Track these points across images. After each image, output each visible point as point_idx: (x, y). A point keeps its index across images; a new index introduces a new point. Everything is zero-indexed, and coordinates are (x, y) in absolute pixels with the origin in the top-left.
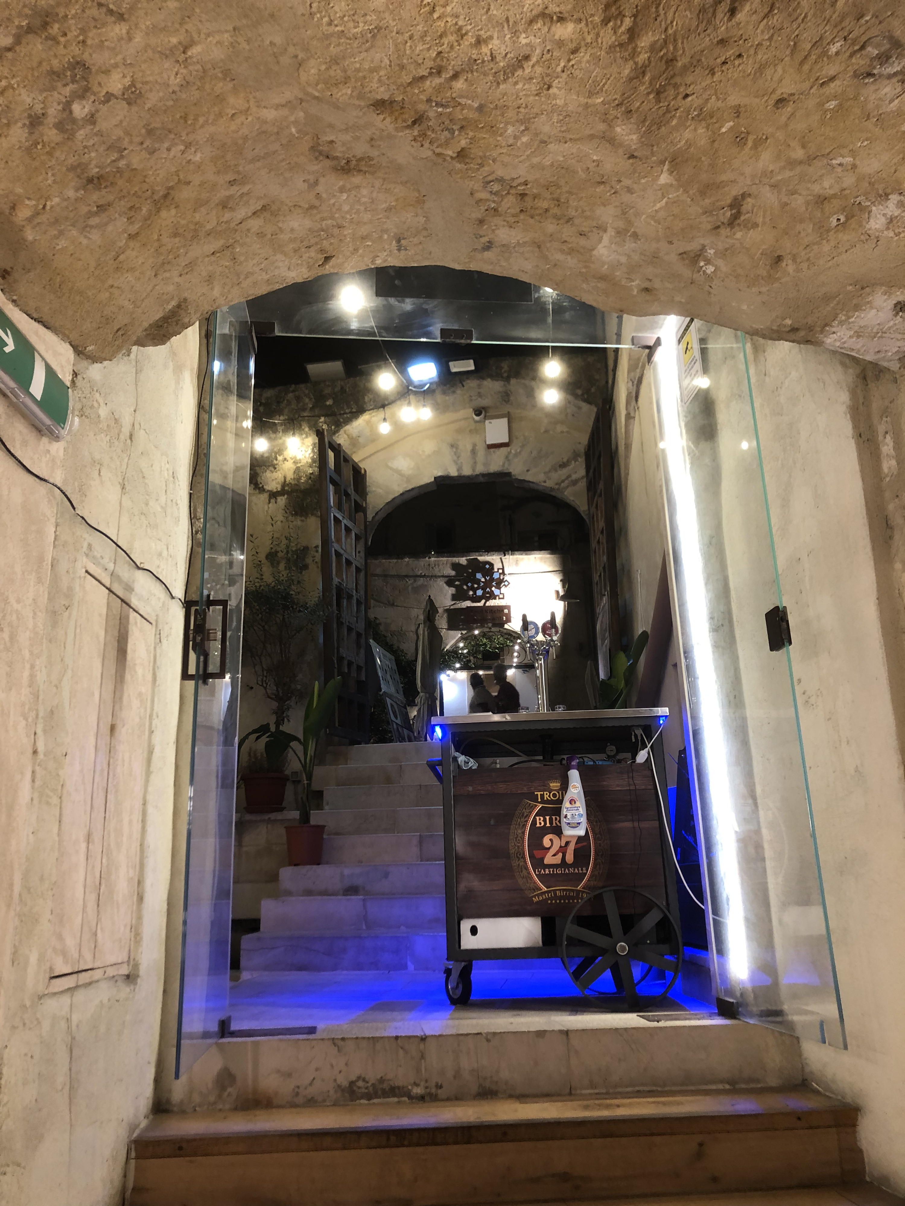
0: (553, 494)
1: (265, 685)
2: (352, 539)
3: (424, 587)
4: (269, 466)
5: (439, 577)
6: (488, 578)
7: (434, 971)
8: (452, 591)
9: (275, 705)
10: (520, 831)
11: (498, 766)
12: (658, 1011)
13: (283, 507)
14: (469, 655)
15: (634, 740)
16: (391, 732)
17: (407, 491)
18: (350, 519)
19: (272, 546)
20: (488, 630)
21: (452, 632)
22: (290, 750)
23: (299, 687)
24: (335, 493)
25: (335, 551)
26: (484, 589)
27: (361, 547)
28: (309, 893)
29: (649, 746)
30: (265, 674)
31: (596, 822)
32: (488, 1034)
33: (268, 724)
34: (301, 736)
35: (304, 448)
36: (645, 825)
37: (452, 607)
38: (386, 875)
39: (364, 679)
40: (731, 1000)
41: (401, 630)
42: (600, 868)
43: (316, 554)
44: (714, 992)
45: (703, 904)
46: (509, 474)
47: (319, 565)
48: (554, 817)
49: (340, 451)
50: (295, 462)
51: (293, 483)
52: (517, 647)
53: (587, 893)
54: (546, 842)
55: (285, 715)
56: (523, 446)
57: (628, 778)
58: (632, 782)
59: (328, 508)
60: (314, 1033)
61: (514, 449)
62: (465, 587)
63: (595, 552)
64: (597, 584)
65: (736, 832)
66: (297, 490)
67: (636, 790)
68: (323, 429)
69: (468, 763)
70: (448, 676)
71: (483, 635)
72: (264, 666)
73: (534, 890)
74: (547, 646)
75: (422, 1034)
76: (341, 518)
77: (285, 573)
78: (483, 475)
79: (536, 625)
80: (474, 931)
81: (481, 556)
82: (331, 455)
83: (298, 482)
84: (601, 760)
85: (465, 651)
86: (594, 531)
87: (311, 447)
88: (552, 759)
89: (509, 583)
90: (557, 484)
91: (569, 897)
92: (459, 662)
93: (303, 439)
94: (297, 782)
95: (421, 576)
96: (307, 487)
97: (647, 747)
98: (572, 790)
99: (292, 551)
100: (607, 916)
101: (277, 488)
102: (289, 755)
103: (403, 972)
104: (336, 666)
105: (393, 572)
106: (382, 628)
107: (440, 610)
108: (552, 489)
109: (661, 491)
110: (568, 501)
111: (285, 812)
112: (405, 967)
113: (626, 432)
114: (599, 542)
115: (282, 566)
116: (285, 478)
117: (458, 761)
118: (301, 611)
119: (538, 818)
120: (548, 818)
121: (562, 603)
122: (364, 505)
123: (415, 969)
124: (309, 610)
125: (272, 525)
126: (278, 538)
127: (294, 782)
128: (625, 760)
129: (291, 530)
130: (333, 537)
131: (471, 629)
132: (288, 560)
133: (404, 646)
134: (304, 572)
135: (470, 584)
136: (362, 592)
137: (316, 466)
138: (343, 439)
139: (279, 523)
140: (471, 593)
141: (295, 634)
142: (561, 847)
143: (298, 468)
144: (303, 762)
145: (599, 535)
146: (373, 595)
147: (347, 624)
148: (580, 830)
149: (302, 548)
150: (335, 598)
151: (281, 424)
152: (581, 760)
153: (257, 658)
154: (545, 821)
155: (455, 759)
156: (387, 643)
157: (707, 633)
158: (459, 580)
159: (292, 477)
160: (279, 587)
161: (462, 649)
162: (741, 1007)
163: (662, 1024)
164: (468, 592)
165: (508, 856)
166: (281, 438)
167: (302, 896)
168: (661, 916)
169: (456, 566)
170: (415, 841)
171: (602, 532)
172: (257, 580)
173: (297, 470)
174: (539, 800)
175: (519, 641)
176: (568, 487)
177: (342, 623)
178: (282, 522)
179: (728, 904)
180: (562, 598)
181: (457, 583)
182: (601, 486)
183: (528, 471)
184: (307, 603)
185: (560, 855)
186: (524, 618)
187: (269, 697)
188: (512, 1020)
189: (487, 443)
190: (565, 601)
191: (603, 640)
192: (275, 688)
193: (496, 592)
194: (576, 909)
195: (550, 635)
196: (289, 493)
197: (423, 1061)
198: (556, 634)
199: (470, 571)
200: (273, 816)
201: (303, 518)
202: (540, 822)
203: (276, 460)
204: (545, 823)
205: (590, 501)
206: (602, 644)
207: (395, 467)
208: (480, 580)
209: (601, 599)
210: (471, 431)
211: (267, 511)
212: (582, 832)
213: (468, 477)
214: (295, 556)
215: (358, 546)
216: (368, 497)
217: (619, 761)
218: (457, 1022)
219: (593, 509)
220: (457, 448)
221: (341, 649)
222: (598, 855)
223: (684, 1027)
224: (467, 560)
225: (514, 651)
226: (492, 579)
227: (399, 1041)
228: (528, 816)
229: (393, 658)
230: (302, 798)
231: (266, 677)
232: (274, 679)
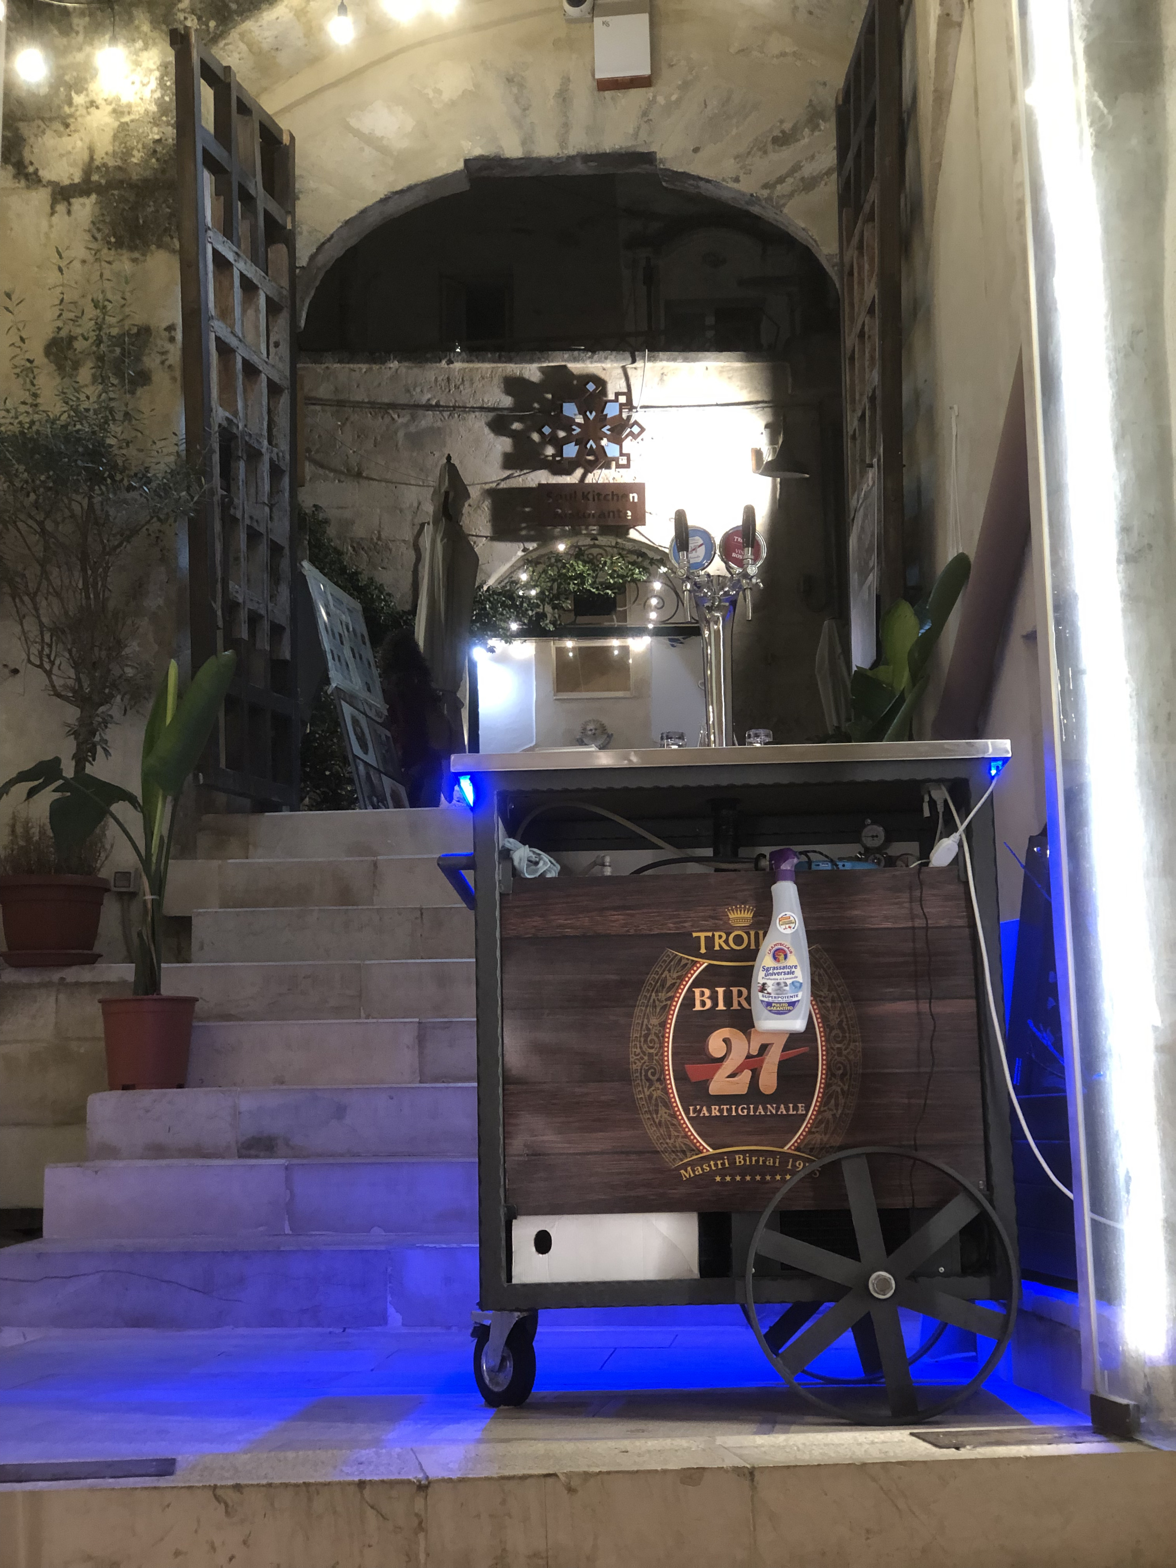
0: (756, 210)
1: (47, 666)
2: (257, 311)
3: (436, 433)
4: (51, 119)
5: (473, 409)
6: (591, 416)
7: (449, 1328)
8: (504, 444)
9: (72, 713)
10: (655, 1021)
11: (608, 871)
12: (959, 1423)
13: (87, 225)
14: (543, 601)
15: (927, 813)
16: (351, 781)
17: (397, 193)
18: (255, 260)
19: (59, 324)
20: (588, 541)
21: (502, 547)
22: (111, 821)
23: (130, 672)
24: (218, 192)
25: (218, 339)
26: (581, 442)
27: (281, 331)
28: (157, 1151)
29: (962, 828)
30: (47, 639)
31: (833, 1001)
32: (569, 1475)
33: (57, 761)
34: (135, 787)
35: (139, 75)
36: (942, 1008)
37: (503, 485)
38: (340, 1111)
39: (288, 656)
40: (1124, 1401)
41: (379, 538)
42: (837, 1105)
43: (169, 346)
44: (1085, 1385)
45: (1069, 1186)
46: (648, 158)
47: (178, 374)
48: (735, 990)
49: (228, 86)
50: (117, 112)
51: (111, 163)
52: (657, 586)
53: (806, 1160)
54: (715, 1044)
55: (97, 738)
56: (685, 86)
57: (911, 902)
58: (918, 910)
59: (198, 232)
60: (171, 1473)
61: (661, 94)
62: (535, 437)
63: (852, 358)
64: (854, 437)
65: (1155, 1028)
66: (121, 182)
67: (927, 928)
68: (186, 28)
69: (537, 863)
70: (492, 650)
71: (578, 554)
72: (45, 620)
73: (684, 1152)
74: (733, 588)
75: (420, 1476)
76: (230, 257)
77: (93, 391)
78: (587, 158)
79: (706, 536)
80: (543, 1243)
81: (575, 360)
82: (206, 94)
83: (125, 161)
84: (850, 859)
85: (533, 593)
86: (852, 305)
87: (157, 74)
88: (734, 857)
89: (643, 430)
90: (765, 186)
91: (763, 1170)
92: (518, 619)
93: (136, 53)
94: (129, 897)
95: (428, 407)
96: (148, 173)
97: (956, 829)
98: (781, 929)
99: (110, 336)
100: (848, 1213)
101: (71, 177)
102: (108, 833)
103: (377, 1329)
104: (220, 624)
105: (360, 396)
106: (331, 531)
107: (475, 492)
108: (753, 199)
109: (1021, 214)
110: (791, 230)
111: (100, 966)
112: (384, 1320)
113: (937, 60)
114: (862, 335)
115: (85, 374)
116: (91, 150)
117: (512, 860)
118: (134, 488)
119: (697, 991)
120: (720, 991)
121: (767, 482)
122: (289, 227)
123: (403, 1325)
124: (154, 485)
125: (60, 269)
126: (75, 303)
127: (120, 894)
128: (904, 858)
129: (107, 285)
130: (211, 305)
131: (545, 539)
132: (101, 358)
133: (385, 577)
134: (139, 391)
135: (547, 430)
136: (284, 446)
137: (168, 124)
138: (236, 55)
139: (77, 265)
140: (550, 451)
141: (120, 545)
142: (749, 1056)
143: (124, 126)
144: (143, 853)
145: (862, 317)
146: (309, 450)
147: (247, 521)
148: (796, 1018)
149: (135, 330)
150: (216, 458)
151: (82, 14)
152: (804, 858)
153: (26, 599)
154: (714, 998)
155: (506, 854)
156: (343, 570)
157: (1115, 564)
158: (520, 419)
159: (110, 149)
160: (78, 427)
161: (527, 586)
162: (1145, 1413)
163: (966, 1453)
164: (543, 448)
165: (625, 1077)
166: (80, 49)
167: (142, 1158)
168: (974, 1213)
169: (513, 385)
170: (408, 1037)
171: (871, 311)
172: (22, 409)
173: (122, 132)
174: (703, 951)
175: (663, 570)
176: (791, 195)
177: (235, 520)
178: (84, 262)
179: (1128, 1192)
180: (769, 469)
181: (516, 426)
182: (873, 195)
183: (696, 150)
184: (147, 469)
185: (747, 1075)
186: (680, 519)
187: (58, 695)
188: (626, 1444)
189: (597, 77)
190: (774, 477)
191: (864, 575)
192: (72, 673)
193: (612, 450)
194: (778, 1197)
195: (740, 563)
196: (100, 190)
197: (421, 1536)
198: (754, 563)
199: (549, 396)
200: (72, 974)
201: (136, 255)
202: (702, 999)
203: (70, 103)
204: (715, 1004)
205: (846, 233)
206: (862, 583)
207: (366, 131)
208: (571, 421)
209: (863, 474)
210: (556, 43)
211: (47, 235)
212: (798, 1024)
213: (549, 161)
214: (118, 350)
215: (275, 329)
216: (298, 203)
217: (891, 862)
218: (501, 1448)
219: (851, 253)
220: (521, 86)
221: (231, 584)
222: (833, 1075)
223: (1016, 1459)
224: (541, 369)
225: (649, 594)
226: (602, 419)
227: (367, 1492)
228: (674, 987)
229: (357, 605)
230: (140, 935)
231: (50, 646)
232: (70, 652)
